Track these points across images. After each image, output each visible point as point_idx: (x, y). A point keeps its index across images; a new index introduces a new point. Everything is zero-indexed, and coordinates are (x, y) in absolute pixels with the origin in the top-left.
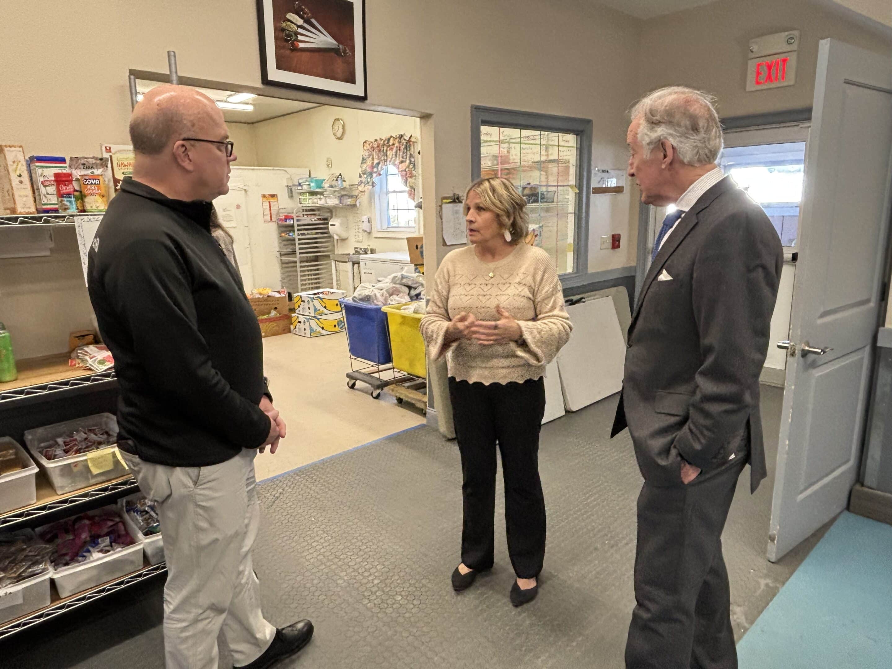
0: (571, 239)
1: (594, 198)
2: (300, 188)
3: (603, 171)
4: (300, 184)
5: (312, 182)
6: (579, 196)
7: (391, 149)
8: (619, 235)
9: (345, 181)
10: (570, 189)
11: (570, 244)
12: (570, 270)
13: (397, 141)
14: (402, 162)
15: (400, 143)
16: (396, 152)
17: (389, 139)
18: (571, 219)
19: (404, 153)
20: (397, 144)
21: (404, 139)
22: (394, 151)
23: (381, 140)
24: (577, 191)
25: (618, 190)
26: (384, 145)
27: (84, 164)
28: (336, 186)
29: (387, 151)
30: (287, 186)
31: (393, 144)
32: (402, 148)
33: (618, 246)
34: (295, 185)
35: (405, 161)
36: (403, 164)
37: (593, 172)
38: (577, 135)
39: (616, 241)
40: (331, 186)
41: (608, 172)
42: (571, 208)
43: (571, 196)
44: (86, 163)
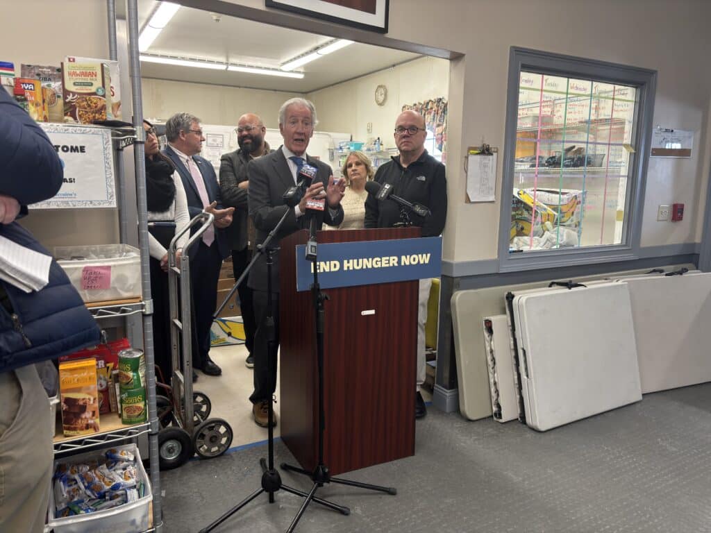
0: (621, 205)
1: (654, 160)
2: (341, 151)
3: (667, 131)
4: (341, 148)
5: (352, 146)
6: (635, 158)
7: (430, 113)
8: (682, 206)
9: (382, 145)
10: (624, 149)
11: (619, 212)
12: (617, 240)
13: (435, 105)
14: (438, 126)
15: (438, 106)
16: (434, 116)
17: (428, 103)
18: (623, 184)
19: (441, 116)
20: (435, 108)
21: (443, 103)
22: (432, 114)
23: (420, 104)
24: (633, 151)
25: (683, 153)
26: (422, 109)
27: (38, 75)
28: (373, 150)
29: (425, 115)
30: (329, 149)
31: (432, 108)
32: (440, 112)
33: (680, 219)
34: (337, 149)
35: (442, 125)
36: (440, 128)
37: (654, 131)
38: (636, 88)
39: (677, 212)
40: (369, 150)
41: (672, 131)
42: (624, 171)
43: (624, 157)
44: (41, 73)
